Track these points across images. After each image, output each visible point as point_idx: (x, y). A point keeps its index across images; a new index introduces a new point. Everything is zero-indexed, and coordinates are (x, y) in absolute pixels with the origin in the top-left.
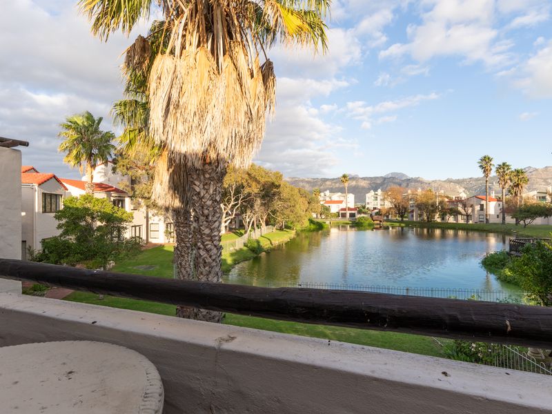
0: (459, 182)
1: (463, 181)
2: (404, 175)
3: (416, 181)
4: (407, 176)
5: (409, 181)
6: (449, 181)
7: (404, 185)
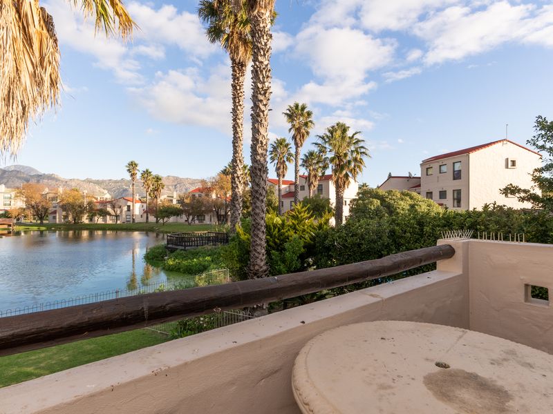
0: (98, 183)
1: (103, 182)
2: (32, 170)
3: (50, 177)
4: (36, 171)
5: (40, 177)
6: (89, 181)
7: (33, 181)
